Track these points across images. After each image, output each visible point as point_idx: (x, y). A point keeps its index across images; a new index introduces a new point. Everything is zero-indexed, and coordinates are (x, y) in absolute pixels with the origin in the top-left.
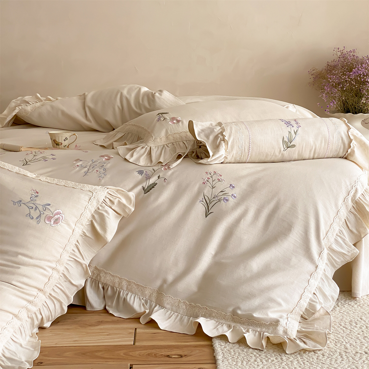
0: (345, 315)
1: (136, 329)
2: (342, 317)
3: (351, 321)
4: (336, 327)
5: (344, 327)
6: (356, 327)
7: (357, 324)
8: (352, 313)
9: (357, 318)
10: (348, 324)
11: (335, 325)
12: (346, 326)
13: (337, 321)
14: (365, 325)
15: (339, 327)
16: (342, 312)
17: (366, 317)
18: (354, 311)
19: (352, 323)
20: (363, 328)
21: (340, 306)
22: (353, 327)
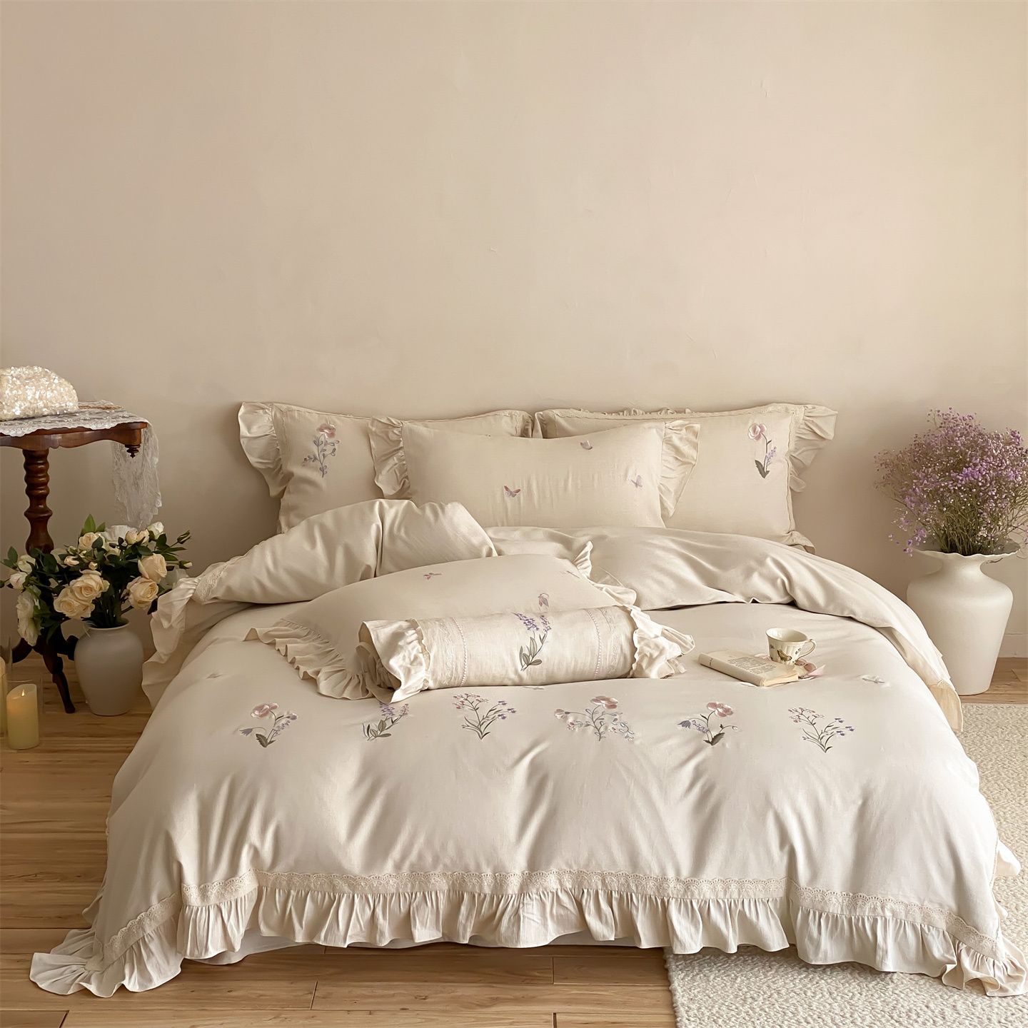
0: (902, 998)
1: (555, 1014)
2: (895, 1002)
3: (910, 1011)
4: (884, 1022)
5: (897, 1022)
6: (917, 1022)
7: (919, 1017)
8: (915, 995)
9: (921, 1005)
10: (904, 1015)
11: (883, 1016)
12: (901, 1019)
13: (886, 1010)
14: (932, 1018)
15: (888, 1021)
16: (897, 992)
17: (936, 1003)
18: (918, 992)
19: (911, 1014)
20: (929, 1024)
21: (895, 981)
22: (911, 1021)
